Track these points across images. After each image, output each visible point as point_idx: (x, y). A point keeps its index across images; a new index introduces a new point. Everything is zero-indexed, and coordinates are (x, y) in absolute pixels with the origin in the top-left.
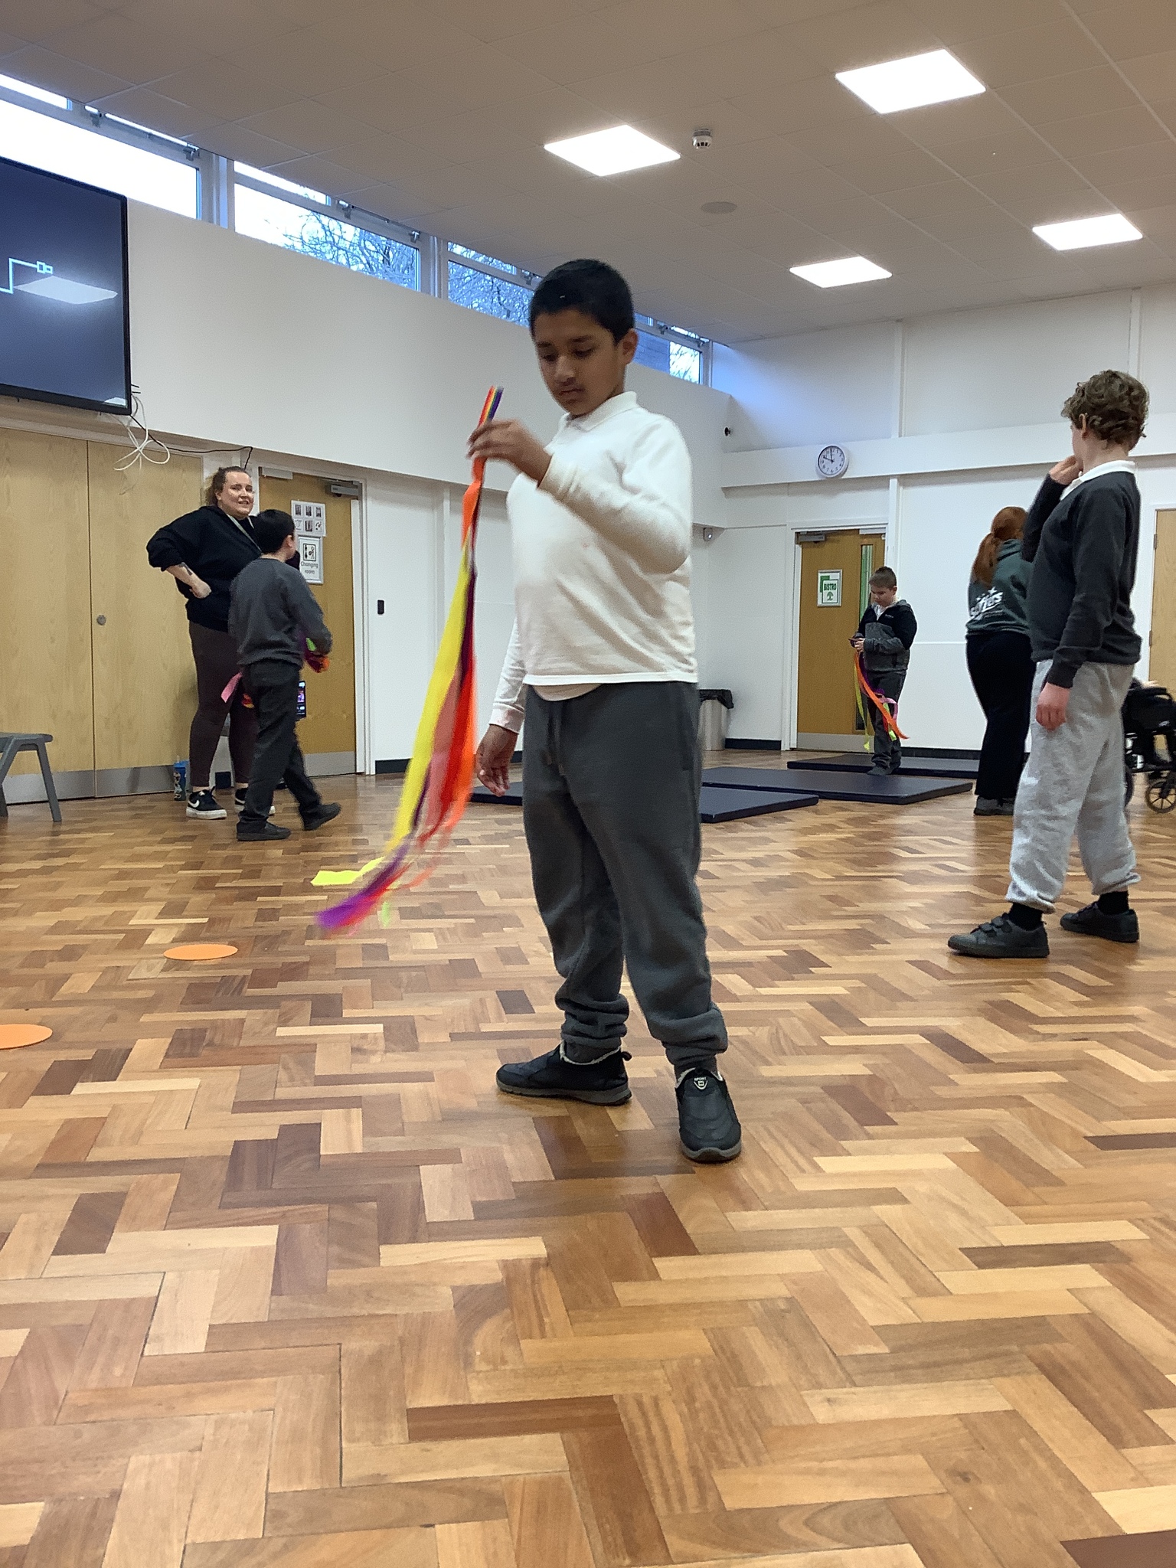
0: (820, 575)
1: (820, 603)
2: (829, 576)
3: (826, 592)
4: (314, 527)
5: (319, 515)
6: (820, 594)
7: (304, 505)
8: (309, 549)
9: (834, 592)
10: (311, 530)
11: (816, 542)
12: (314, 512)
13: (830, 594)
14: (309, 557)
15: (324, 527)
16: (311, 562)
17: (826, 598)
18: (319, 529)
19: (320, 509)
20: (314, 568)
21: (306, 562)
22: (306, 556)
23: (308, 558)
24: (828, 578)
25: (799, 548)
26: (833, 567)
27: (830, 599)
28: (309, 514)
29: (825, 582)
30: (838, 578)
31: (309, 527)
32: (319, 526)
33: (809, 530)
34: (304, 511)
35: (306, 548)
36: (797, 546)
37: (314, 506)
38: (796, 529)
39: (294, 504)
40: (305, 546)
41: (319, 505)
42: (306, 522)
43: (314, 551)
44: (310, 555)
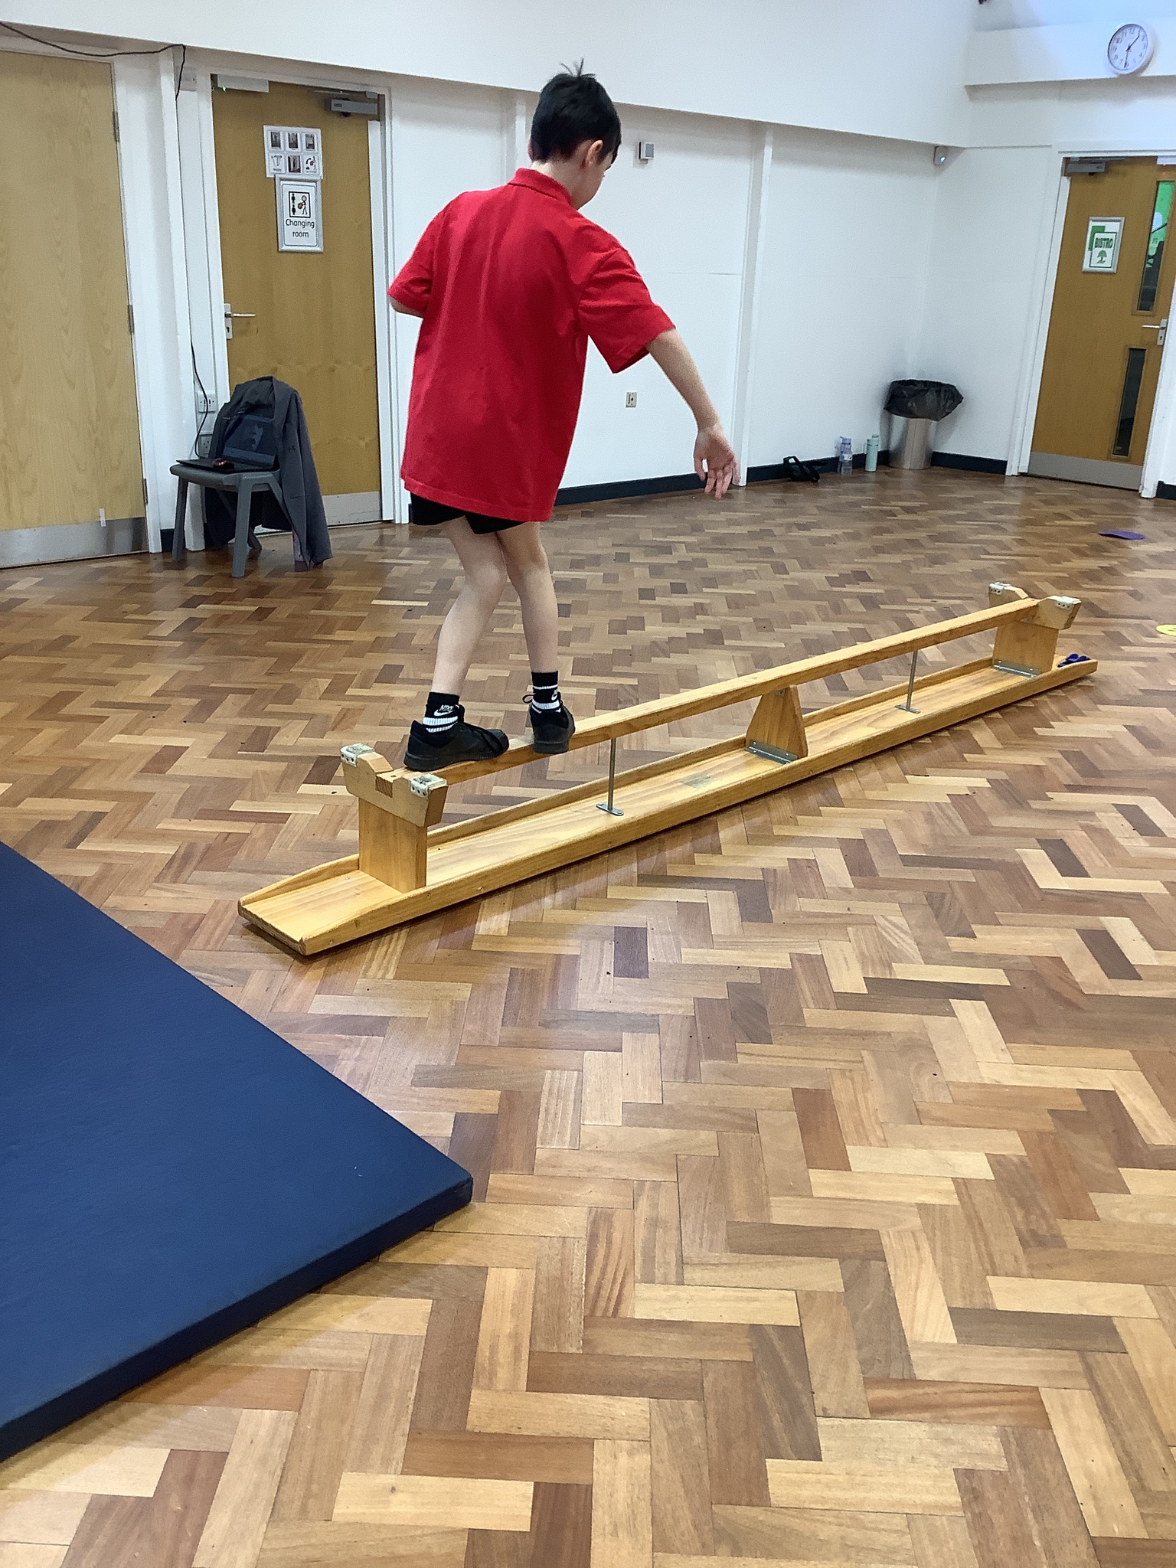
0: (1092, 224)
1: (1086, 266)
2: (1104, 227)
3: (1097, 251)
4: (304, 166)
5: (311, 146)
6: (1087, 253)
7: (284, 132)
8: (299, 199)
9: (1109, 252)
10: (299, 171)
11: (1091, 174)
12: (302, 142)
13: (1102, 254)
14: (299, 213)
15: (319, 165)
16: (302, 220)
17: (1096, 259)
18: (312, 168)
19: (312, 137)
20: (308, 229)
21: (293, 219)
22: (294, 210)
23: (296, 214)
24: (1102, 230)
25: (1066, 182)
26: (1110, 213)
27: (1101, 261)
28: (294, 144)
29: (1097, 235)
30: (1118, 231)
31: (294, 166)
32: (312, 164)
33: (1084, 156)
34: (284, 141)
35: (293, 198)
36: (1065, 178)
37: (301, 133)
38: (1064, 152)
39: (267, 130)
40: (291, 196)
41: (310, 131)
42: (289, 158)
43: (307, 202)
44: (301, 208)
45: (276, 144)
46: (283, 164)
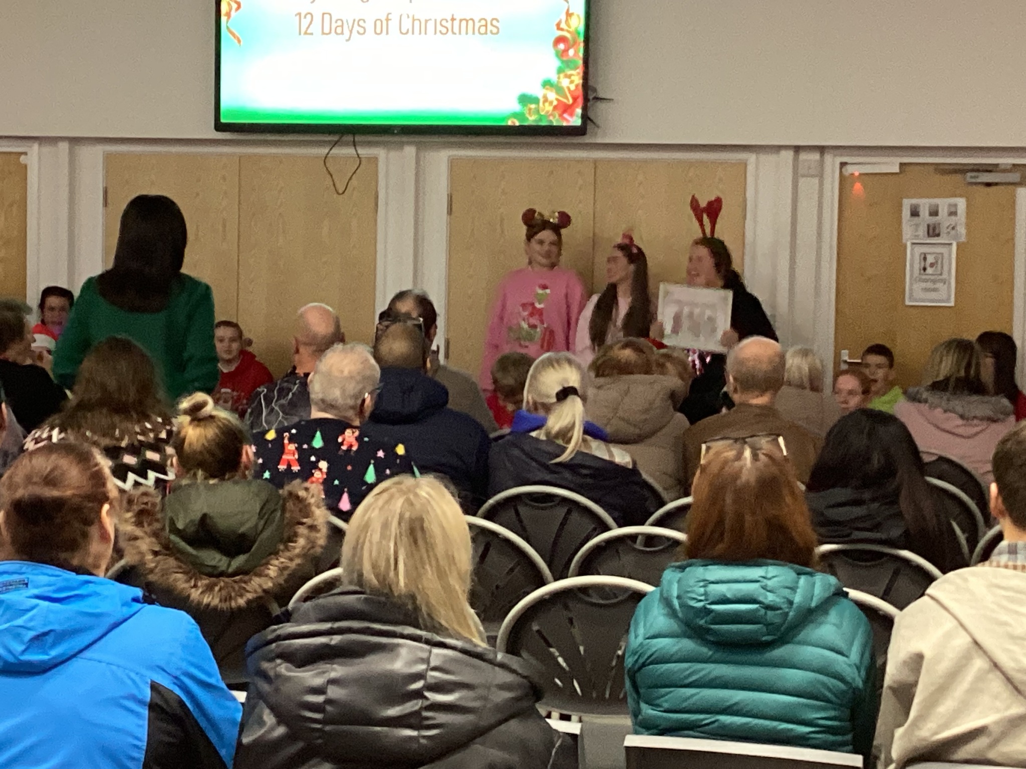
4: (944, 231)
7: (925, 204)
8: (930, 259)
10: (938, 235)
12: (943, 212)
14: (929, 270)
15: (961, 230)
16: (933, 277)
18: (952, 233)
19: (956, 205)
20: (939, 285)
21: (922, 277)
22: (925, 269)
23: (927, 272)
28: (934, 213)
31: (933, 232)
32: (953, 229)
34: (924, 212)
35: (925, 259)
37: (943, 204)
39: (907, 203)
40: (923, 256)
41: (953, 200)
42: (928, 225)
43: (939, 262)
44: (933, 267)
45: (915, 213)
46: (922, 231)
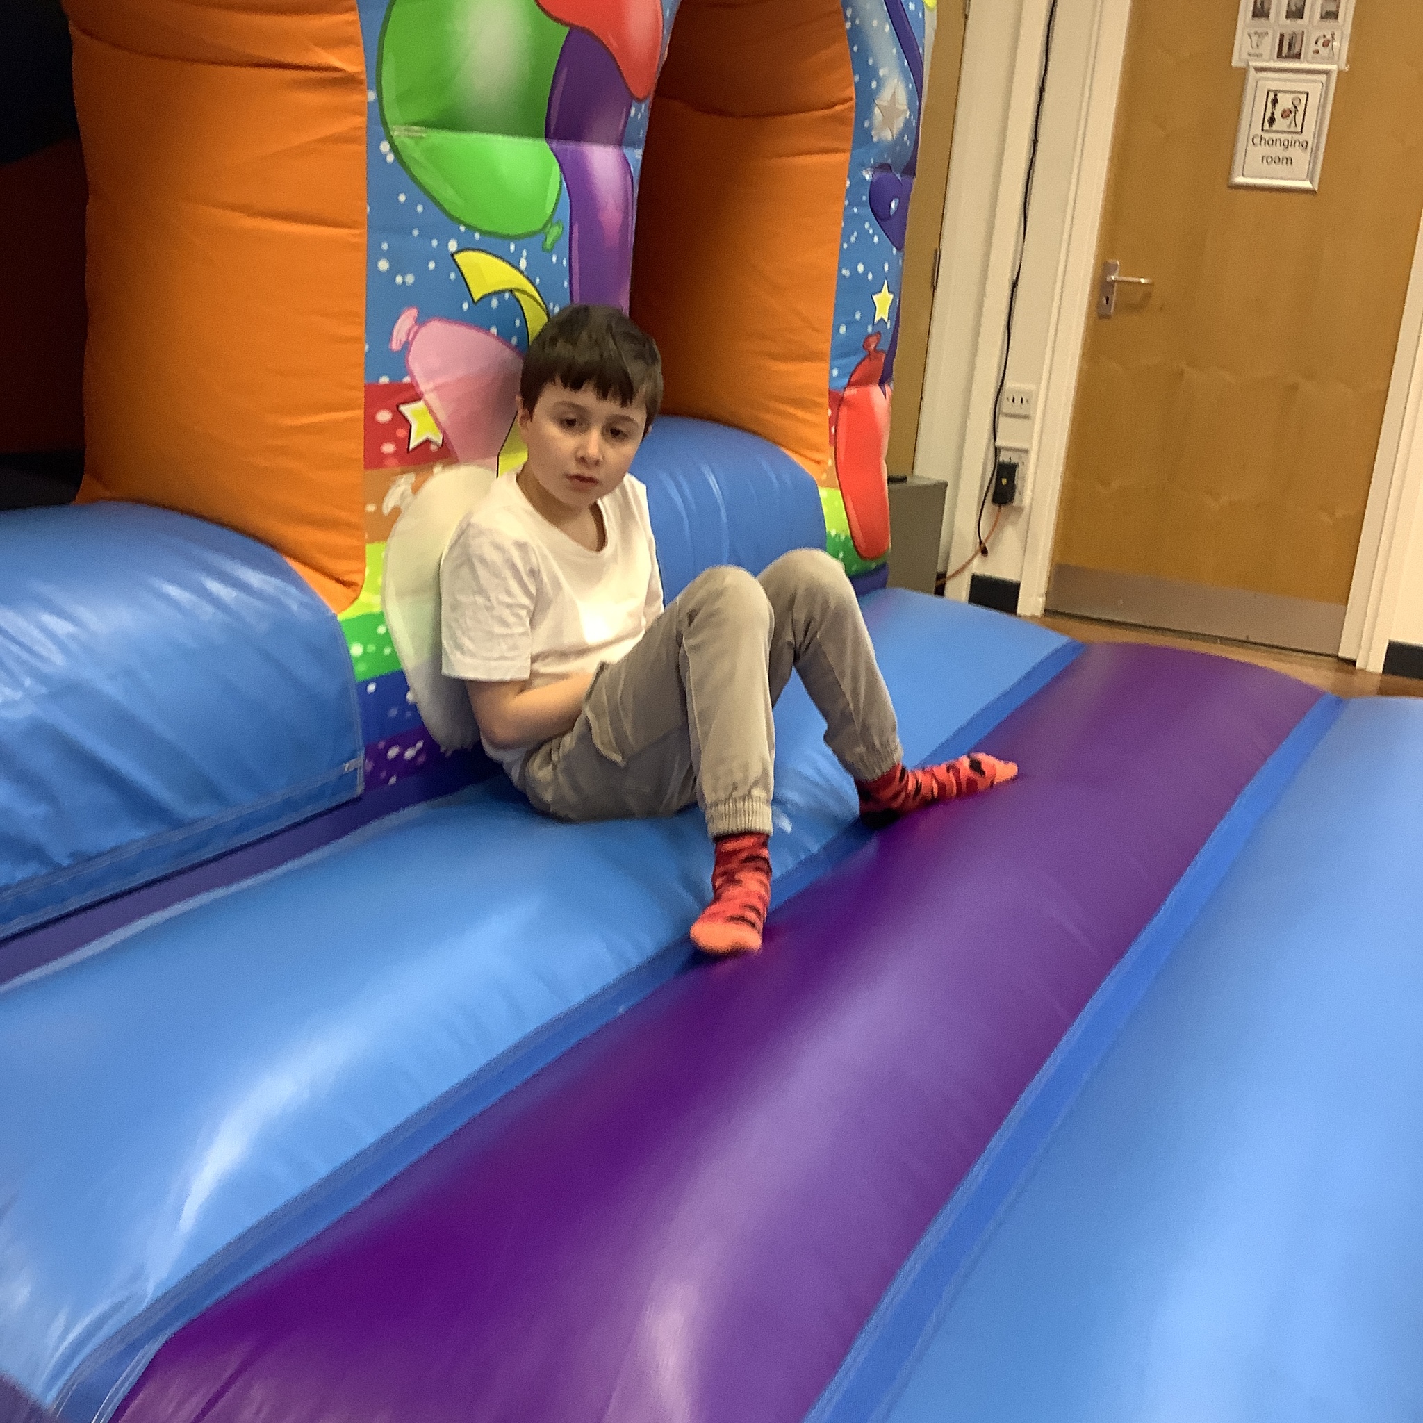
4: (1308, 48)
5: (1331, 15)
8: (1285, 102)
10: (1298, 56)
12: (1313, 11)
14: (1280, 123)
15: (1341, 46)
16: (1283, 137)
20: (1295, 152)
21: (1267, 136)
22: (1272, 121)
23: (1275, 127)
28: (1296, 14)
31: (1289, 48)
32: (1325, 44)
34: (1278, 10)
35: (1275, 101)
40: (1271, 96)
42: (1282, 36)
43: (1301, 109)
44: (1288, 116)
45: (1261, 11)
46: (1269, 45)
